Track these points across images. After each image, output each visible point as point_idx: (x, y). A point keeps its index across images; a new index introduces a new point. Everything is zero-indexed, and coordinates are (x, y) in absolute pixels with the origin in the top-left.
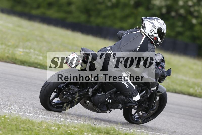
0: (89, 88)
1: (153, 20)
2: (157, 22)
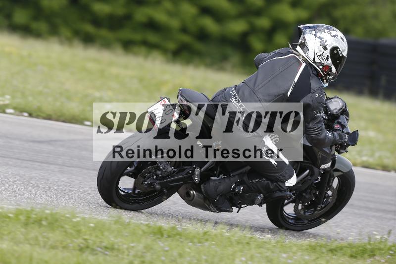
0: (194, 166)
1: (322, 31)
2: (331, 35)
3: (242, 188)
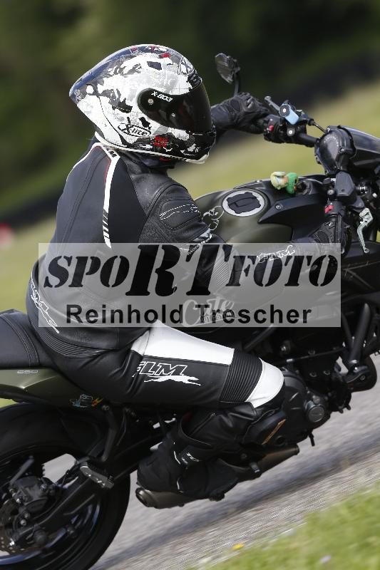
1: (105, 79)
2: (122, 74)
3: (189, 455)
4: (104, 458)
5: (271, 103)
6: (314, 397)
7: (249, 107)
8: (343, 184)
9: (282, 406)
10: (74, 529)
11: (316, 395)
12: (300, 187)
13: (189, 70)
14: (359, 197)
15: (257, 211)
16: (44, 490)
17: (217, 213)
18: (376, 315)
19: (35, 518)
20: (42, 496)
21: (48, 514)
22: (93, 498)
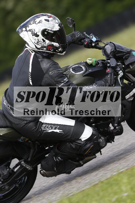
1: (29, 25)
2: (36, 24)
3: (59, 158)
4: (29, 159)
5: (86, 35)
6: (102, 137)
7: (78, 36)
8: (113, 62)
9: (92, 140)
10: (18, 185)
11: (103, 137)
12: (97, 64)
13: (59, 22)
14: (118, 67)
15: (82, 72)
16: (8, 171)
17: (68, 73)
18: (124, 108)
19: (5, 181)
20: (8, 173)
21: (10, 179)
22: (25, 174)
